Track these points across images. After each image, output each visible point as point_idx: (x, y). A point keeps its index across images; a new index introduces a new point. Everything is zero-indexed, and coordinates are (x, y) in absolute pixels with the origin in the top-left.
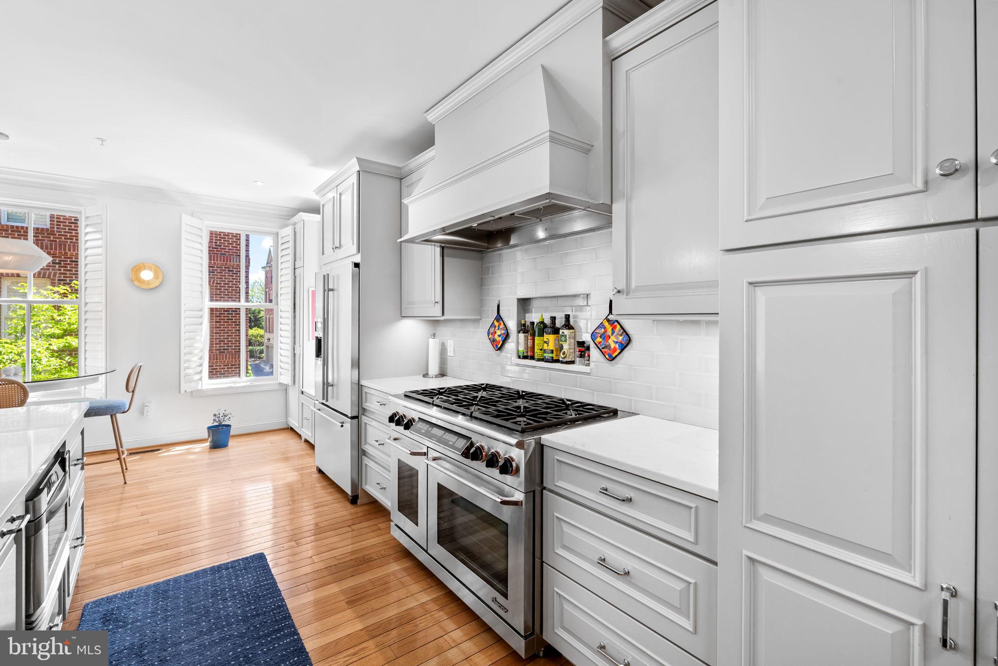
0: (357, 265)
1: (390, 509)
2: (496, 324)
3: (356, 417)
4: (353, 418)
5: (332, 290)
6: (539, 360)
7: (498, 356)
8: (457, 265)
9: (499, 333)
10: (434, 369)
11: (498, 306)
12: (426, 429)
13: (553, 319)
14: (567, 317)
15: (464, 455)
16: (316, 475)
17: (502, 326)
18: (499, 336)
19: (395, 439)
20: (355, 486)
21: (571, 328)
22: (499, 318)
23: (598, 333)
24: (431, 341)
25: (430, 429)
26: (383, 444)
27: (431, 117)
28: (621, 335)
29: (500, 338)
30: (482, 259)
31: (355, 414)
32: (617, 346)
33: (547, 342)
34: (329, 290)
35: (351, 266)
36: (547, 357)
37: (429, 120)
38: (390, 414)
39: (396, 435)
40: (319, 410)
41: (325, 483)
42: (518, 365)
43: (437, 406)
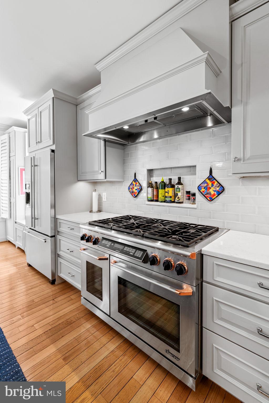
0: (53, 151)
1: (80, 289)
2: (134, 183)
3: (54, 236)
4: (51, 237)
5: (37, 166)
6: (162, 202)
7: (135, 200)
8: (113, 151)
9: (136, 188)
10: (95, 208)
11: (135, 174)
12: (109, 244)
13: (170, 180)
14: (179, 179)
15: (143, 262)
16: (28, 268)
17: (138, 184)
18: (136, 190)
19: (84, 250)
20: (53, 274)
21: (182, 184)
22: (135, 180)
23: (202, 186)
24: (94, 193)
25: (113, 244)
26: (73, 251)
27: (99, 67)
28: (218, 187)
29: (137, 191)
30: (124, 149)
31: (53, 234)
32: (216, 193)
33: (168, 192)
34: (35, 166)
35: (49, 152)
36: (167, 200)
37: (98, 69)
38: (81, 235)
39: (85, 247)
40: (29, 232)
41: (33, 273)
42: (147, 205)
43: (114, 230)
